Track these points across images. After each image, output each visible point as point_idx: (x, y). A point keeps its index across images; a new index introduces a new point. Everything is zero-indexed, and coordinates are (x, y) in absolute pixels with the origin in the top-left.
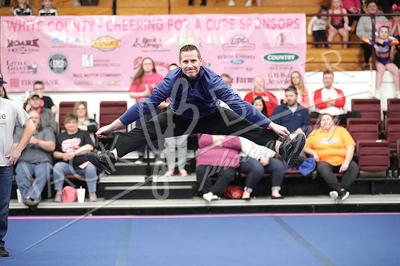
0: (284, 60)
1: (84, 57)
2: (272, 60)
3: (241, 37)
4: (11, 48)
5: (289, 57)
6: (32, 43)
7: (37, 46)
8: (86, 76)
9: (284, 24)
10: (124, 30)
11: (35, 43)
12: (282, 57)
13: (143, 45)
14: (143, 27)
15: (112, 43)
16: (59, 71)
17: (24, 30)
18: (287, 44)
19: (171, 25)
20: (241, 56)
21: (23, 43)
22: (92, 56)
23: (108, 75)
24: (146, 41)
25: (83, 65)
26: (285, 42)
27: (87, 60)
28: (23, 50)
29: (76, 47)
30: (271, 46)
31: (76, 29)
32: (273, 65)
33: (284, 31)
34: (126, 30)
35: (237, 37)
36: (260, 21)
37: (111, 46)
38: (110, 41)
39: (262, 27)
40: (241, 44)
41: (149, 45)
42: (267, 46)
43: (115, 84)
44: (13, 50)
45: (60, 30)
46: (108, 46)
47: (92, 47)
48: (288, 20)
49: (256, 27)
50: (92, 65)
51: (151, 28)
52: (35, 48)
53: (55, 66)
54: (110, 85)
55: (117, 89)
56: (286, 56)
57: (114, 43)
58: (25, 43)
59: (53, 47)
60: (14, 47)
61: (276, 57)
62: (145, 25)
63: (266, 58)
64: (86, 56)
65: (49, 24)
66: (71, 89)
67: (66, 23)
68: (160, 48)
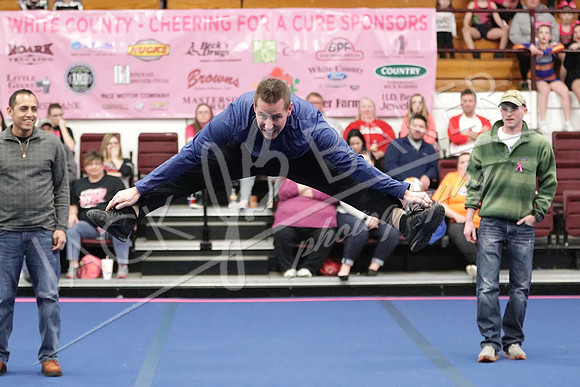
0: (405, 76)
1: (117, 69)
2: (387, 75)
3: (344, 42)
4: (14, 56)
5: (412, 71)
6: (43, 49)
7: (50, 53)
8: (119, 96)
9: (405, 23)
10: (175, 30)
11: (48, 49)
12: (402, 71)
13: (201, 52)
14: (202, 26)
15: (157, 49)
16: (81, 89)
17: (32, 30)
18: (408, 52)
19: (243, 23)
20: (343, 69)
21: (30, 50)
22: (128, 67)
23: (151, 96)
24: (205, 46)
25: (116, 82)
26: (407, 49)
27: (121, 75)
28: (31, 60)
29: (104, 55)
30: (386, 53)
31: (106, 30)
32: (388, 82)
33: (404, 33)
34: (178, 30)
35: (337, 41)
36: (370, 19)
37: (156, 54)
38: (154, 46)
39: (373, 26)
40: (342, 52)
41: (210, 52)
42: (380, 54)
43: (161, 109)
44: (16, 60)
45: (84, 31)
46: (152, 54)
47: (129, 54)
48: (411, 17)
49: (365, 28)
50: (128, 81)
51: (213, 27)
52: (47, 56)
53: (75, 83)
54: (154, 110)
55: (164, 115)
56: (407, 69)
57: (160, 50)
58: (34, 49)
59: (73, 55)
60: (17, 55)
61: (393, 71)
62: (205, 24)
63: (378, 71)
64: (120, 68)
65: (67, 23)
66: (98, 116)
67: (91, 20)
68: (226, 57)
